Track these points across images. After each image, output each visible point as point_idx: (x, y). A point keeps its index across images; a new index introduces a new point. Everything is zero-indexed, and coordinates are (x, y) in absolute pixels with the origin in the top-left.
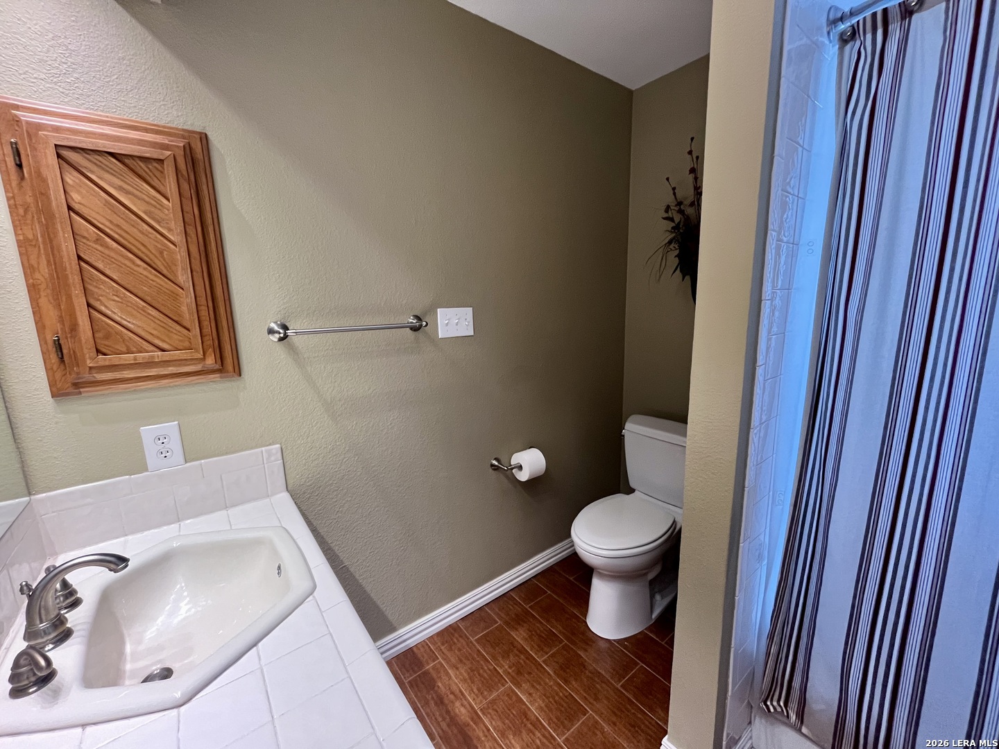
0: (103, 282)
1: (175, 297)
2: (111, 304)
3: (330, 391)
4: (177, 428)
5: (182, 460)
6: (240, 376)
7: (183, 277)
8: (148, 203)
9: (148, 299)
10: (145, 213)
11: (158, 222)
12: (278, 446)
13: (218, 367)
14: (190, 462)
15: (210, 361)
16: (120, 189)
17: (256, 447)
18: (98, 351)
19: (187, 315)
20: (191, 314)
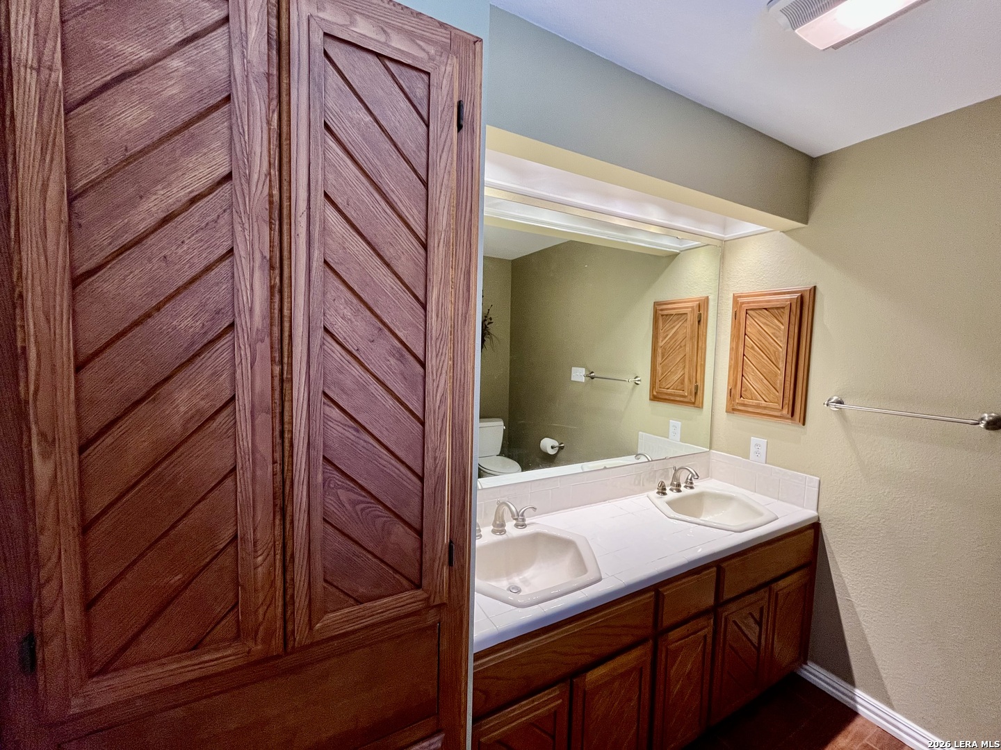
0: (750, 366)
1: (776, 375)
2: (750, 376)
3: (868, 456)
4: (766, 444)
5: (764, 461)
6: (804, 424)
7: (782, 365)
8: (775, 329)
9: (765, 375)
10: (772, 334)
11: (777, 338)
12: (818, 478)
13: (789, 416)
14: (769, 464)
15: (785, 412)
16: (765, 324)
17: (804, 473)
18: (741, 396)
19: (779, 385)
20: (781, 385)
